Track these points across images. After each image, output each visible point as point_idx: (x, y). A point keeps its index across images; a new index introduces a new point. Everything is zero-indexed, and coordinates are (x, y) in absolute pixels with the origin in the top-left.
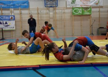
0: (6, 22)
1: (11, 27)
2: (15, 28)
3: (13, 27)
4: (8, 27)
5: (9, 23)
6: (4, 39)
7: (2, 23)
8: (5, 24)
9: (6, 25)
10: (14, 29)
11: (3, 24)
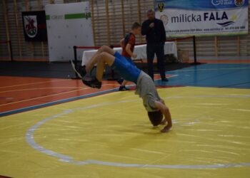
0: (224, 13)
1: (238, 28)
2: (247, 28)
3: (243, 27)
4: (229, 26)
5: (232, 14)
6: (199, 64)
7: (215, 16)
8: (223, 18)
9: (225, 20)
10: (245, 31)
11: (218, 19)
